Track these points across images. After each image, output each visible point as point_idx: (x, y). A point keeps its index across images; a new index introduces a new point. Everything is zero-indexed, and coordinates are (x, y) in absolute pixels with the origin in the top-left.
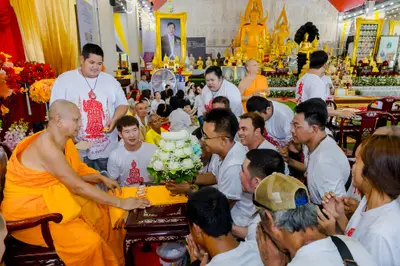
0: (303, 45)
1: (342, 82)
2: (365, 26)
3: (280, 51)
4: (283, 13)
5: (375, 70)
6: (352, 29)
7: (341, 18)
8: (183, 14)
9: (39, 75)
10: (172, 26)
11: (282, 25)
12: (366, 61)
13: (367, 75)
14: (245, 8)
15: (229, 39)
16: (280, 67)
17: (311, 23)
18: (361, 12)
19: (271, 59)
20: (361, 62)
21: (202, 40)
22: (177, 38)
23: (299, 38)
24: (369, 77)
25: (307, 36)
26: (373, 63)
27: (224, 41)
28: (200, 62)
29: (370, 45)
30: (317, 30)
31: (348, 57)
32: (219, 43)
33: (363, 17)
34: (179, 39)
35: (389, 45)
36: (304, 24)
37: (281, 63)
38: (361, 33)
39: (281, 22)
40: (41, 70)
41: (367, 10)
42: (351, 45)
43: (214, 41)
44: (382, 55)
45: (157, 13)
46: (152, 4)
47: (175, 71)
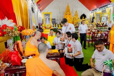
1: (94, 28)
2: (97, 14)
3: (77, 21)
4: (76, 12)
5: (101, 25)
6: (94, 15)
8: (51, 13)
12: (99, 23)
13: (99, 27)
14: (65, 10)
16: (77, 25)
17: (84, 14)
18: (96, 11)
19: (74, 24)
20: (97, 23)
21: (54, 19)
22: (49, 19)
23: (81, 18)
24: (100, 27)
25: (83, 17)
26: (100, 24)
27: (60, 19)
28: (54, 25)
29: (99, 19)
31: (94, 22)
33: (96, 12)
34: (50, 19)
35: (104, 19)
36: (82, 14)
37: (77, 24)
38: (96, 16)
39: (76, 14)
40: (22, 28)
41: (97, 10)
42: (94, 19)
43: (58, 19)
44: (102, 21)
45: (43, 13)
46: (40, 10)
47: (49, 27)
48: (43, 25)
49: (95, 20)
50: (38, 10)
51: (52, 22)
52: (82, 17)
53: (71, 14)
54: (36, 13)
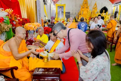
0: (103, 14)
4: (96, 4)
6: (117, 9)
7: (113, 6)
8: (65, 4)
9: (26, 22)
10: (61, 8)
11: (95, 8)
14: (82, 3)
15: (77, 12)
17: (105, 7)
18: (120, 4)
21: (69, 13)
22: (62, 12)
23: (101, 12)
27: (75, 13)
30: (107, 9)
31: (117, 18)
32: (74, 14)
36: (103, 7)
39: (95, 7)
42: (117, 14)
43: (73, 13)
45: (57, 5)
46: (54, 2)
47: (62, 22)
48: (55, 19)
49: (118, 16)
50: (51, 1)
51: (66, 15)
52: (103, 10)
53: (89, 8)
54: (48, 4)
